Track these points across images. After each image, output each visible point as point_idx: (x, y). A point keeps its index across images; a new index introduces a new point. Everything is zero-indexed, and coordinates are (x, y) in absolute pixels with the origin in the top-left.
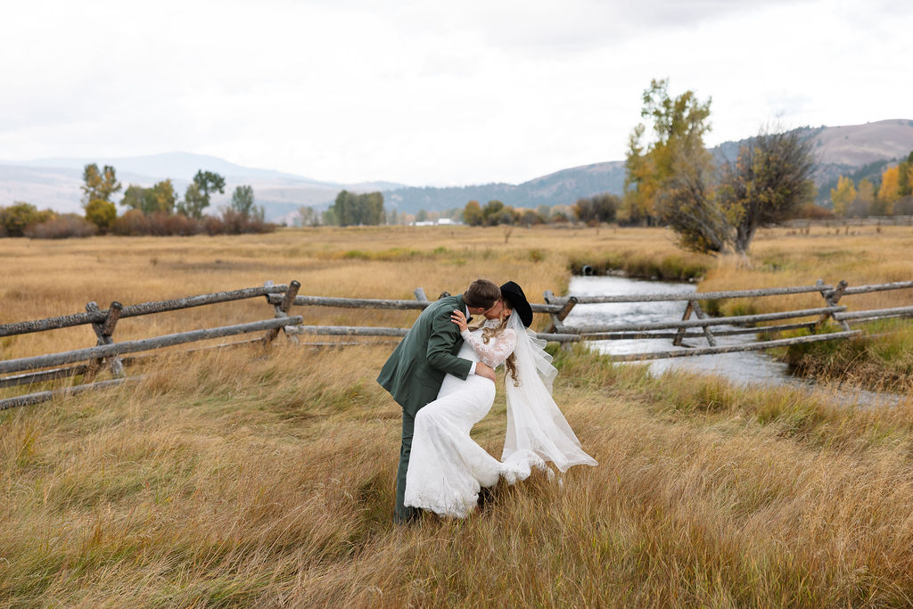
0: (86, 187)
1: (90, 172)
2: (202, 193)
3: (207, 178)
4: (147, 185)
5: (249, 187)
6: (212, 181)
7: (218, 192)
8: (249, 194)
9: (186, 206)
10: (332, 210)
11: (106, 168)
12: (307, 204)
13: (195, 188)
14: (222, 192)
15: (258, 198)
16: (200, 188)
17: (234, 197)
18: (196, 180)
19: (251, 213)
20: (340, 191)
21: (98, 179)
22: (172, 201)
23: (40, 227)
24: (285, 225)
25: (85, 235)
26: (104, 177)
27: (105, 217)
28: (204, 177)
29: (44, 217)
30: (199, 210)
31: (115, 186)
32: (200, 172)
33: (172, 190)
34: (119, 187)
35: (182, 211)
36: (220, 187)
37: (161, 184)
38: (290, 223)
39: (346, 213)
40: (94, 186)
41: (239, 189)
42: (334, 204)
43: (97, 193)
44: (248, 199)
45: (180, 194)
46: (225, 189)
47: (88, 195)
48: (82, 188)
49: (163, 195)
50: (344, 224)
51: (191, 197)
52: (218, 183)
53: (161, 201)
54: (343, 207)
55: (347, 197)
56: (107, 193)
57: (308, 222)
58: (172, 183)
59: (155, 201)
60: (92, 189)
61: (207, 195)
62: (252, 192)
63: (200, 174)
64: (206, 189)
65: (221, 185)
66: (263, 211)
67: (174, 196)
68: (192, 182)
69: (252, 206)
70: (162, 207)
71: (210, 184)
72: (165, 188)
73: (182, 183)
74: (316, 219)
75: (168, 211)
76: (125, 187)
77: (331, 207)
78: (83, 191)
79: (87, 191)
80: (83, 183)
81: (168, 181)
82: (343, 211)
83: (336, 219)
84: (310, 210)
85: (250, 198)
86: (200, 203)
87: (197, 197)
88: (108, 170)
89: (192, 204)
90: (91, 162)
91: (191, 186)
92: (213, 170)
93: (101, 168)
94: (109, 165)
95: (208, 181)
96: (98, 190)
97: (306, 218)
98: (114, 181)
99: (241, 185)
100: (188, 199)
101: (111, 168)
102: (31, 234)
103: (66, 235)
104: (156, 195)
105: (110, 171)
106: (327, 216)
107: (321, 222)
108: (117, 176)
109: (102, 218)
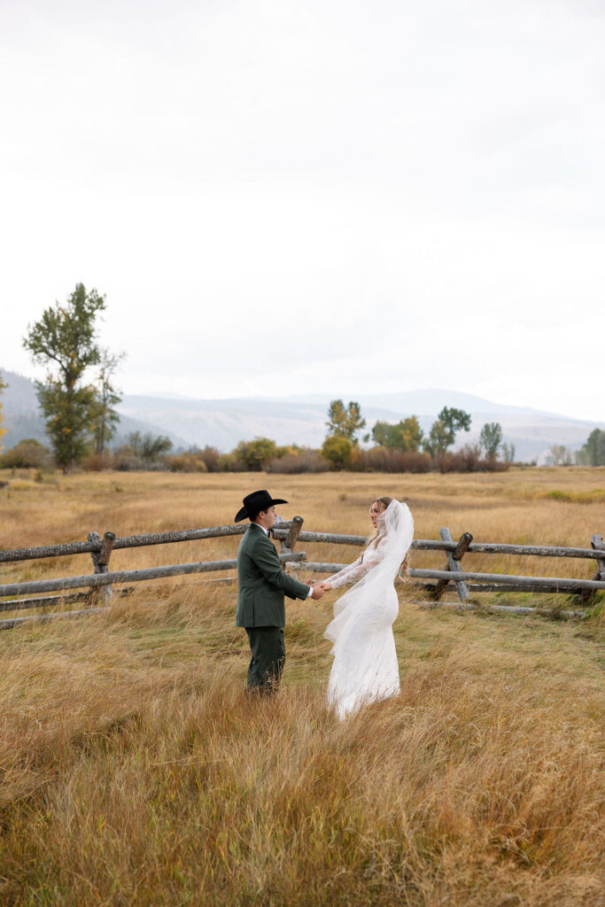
0: (331, 423)
1: (336, 408)
2: (447, 430)
3: (452, 416)
4: (394, 422)
5: (497, 424)
6: (457, 418)
7: (463, 430)
8: (498, 432)
9: (430, 443)
10: (585, 449)
11: (351, 404)
12: (560, 442)
13: (440, 425)
14: (467, 430)
15: (507, 436)
16: (445, 425)
17: (482, 434)
18: (441, 417)
19: (500, 451)
20: (592, 429)
21: (344, 415)
22: (418, 438)
23: (276, 462)
24: (534, 464)
25: (319, 470)
26: (349, 414)
27: (340, 453)
28: (449, 414)
29: (281, 453)
30: (444, 447)
31: (359, 422)
32: (445, 409)
33: (419, 428)
34: (363, 424)
35: (428, 448)
36: (466, 425)
37: (407, 420)
38: (541, 462)
39: (598, 453)
40: (338, 423)
41: (487, 427)
42: (586, 442)
43: (341, 429)
44: (495, 437)
45: (426, 430)
46: (471, 426)
47: (333, 431)
48: (328, 424)
49: (408, 432)
50: (596, 464)
51: (436, 435)
52: (464, 420)
53: (406, 438)
54: (595, 445)
55: (599, 435)
56: (351, 430)
57: (561, 462)
58: (418, 420)
59: (401, 438)
60: (336, 425)
61: (452, 432)
62: (500, 430)
63: (445, 410)
64: (451, 426)
65: (466, 422)
66: (513, 449)
67: (420, 433)
68: (438, 419)
69: (501, 443)
70: (407, 444)
71: (455, 422)
72: (410, 425)
73: (427, 422)
74: (569, 459)
75: (414, 448)
76: (371, 424)
77: (585, 446)
78: (329, 427)
79: (332, 427)
80: (328, 419)
81: (414, 418)
82: (596, 450)
83: (588, 458)
84: (563, 449)
85: (498, 436)
86: (445, 440)
87: (443, 434)
88: (354, 406)
89: (437, 441)
90: (336, 399)
91: (436, 423)
92: (459, 407)
93: (346, 404)
94: (354, 402)
95: (454, 418)
96: (343, 426)
97: (558, 457)
98: (358, 418)
99: (490, 422)
100: (433, 436)
101: (356, 404)
102: (268, 468)
103: (300, 470)
104: (402, 432)
105: (355, 407)
106: (580, 455)
107: (573, 462)
108: (362, 413)
109: (337, 453)
